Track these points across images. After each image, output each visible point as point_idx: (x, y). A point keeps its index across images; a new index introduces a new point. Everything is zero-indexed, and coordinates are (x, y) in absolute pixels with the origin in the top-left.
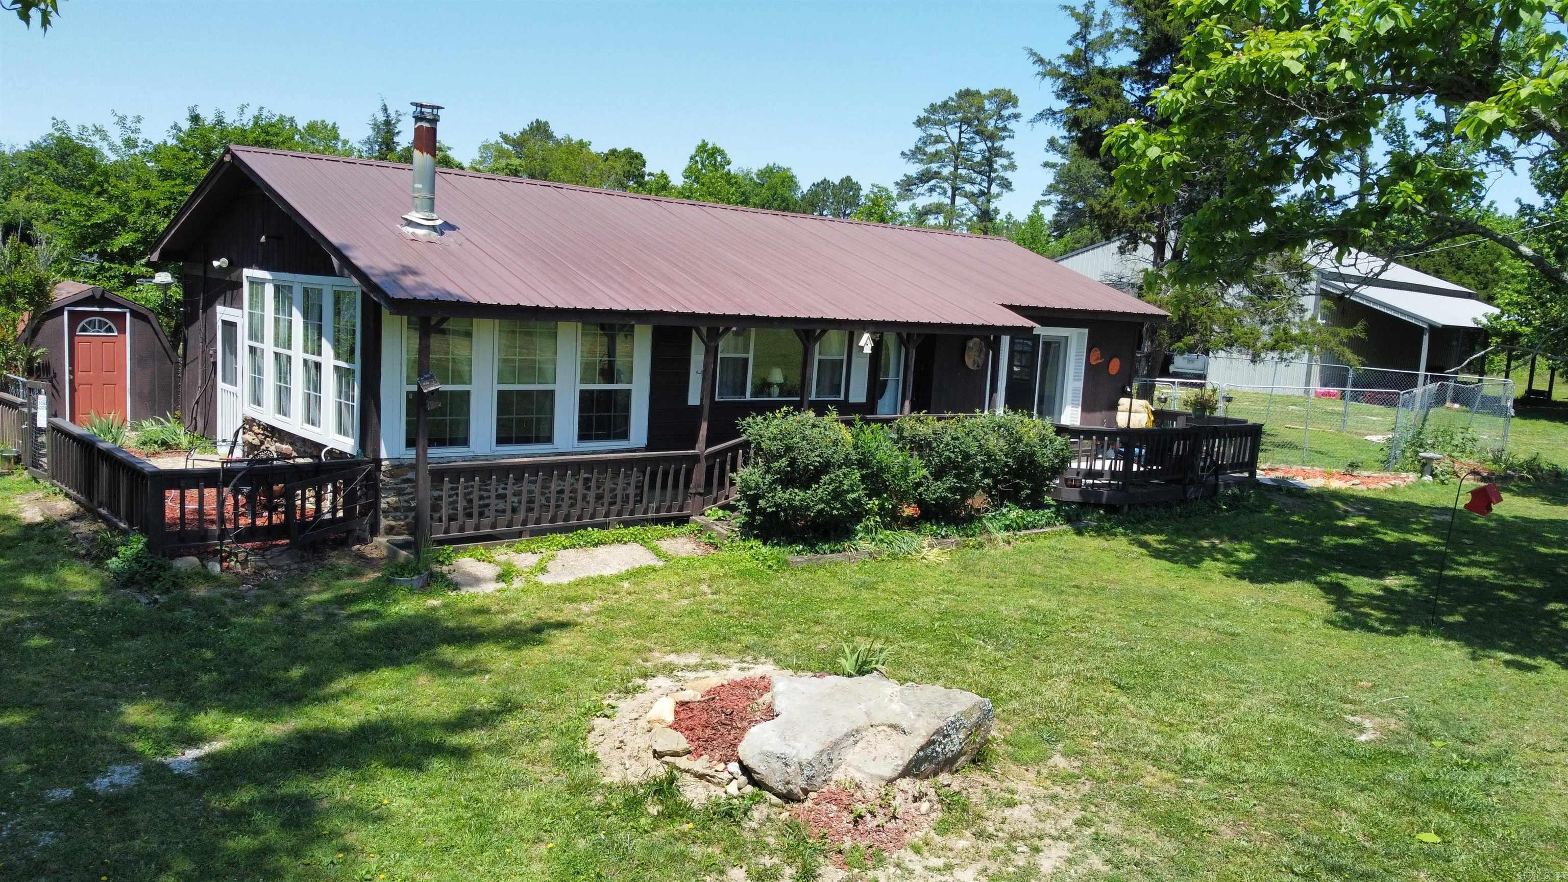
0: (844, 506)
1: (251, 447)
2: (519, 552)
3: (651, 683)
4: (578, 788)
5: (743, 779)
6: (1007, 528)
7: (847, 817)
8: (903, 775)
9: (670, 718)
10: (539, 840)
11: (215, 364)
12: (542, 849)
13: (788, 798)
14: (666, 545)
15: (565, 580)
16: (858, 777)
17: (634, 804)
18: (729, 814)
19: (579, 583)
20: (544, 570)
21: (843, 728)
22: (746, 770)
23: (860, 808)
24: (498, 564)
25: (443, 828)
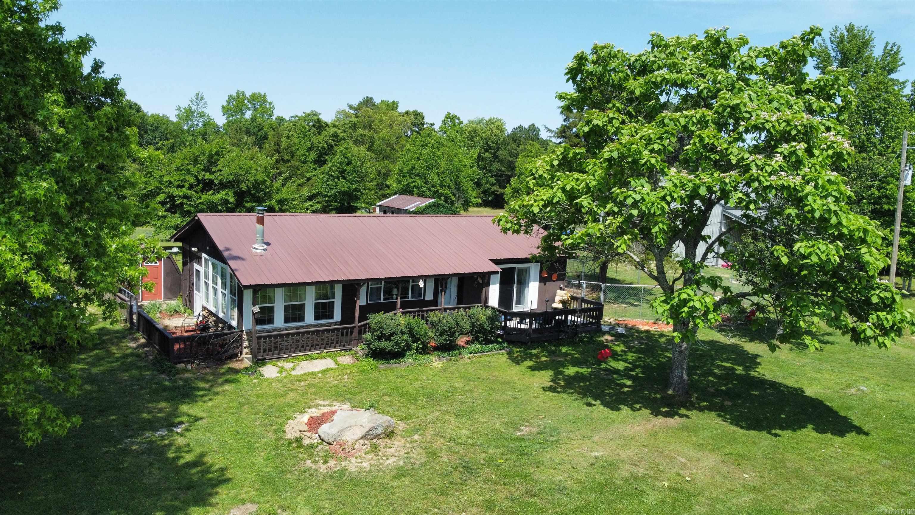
0: (400, 348)
1: (204, 317)
2: (287, 362)
3: (310, 410)
4: (278, 439)
5: (318, 438)
6: (471, 353)
7: (341, 449)
8: (361, 438)
9: (306, 421)
10: (263, 452)
11: (193, 284)
12: (263, 454)
13: (329, 444)
14: (341, 360)
15: (299, 373)
16: (348, 439)
17: (290, 443)
18: (312, 447)
19: (304, 374)
20: (294, 369)
21: (347, 425)
22: (319, 436)
23: (346, 447)
24: (279, 367)
25: (240, 448)
